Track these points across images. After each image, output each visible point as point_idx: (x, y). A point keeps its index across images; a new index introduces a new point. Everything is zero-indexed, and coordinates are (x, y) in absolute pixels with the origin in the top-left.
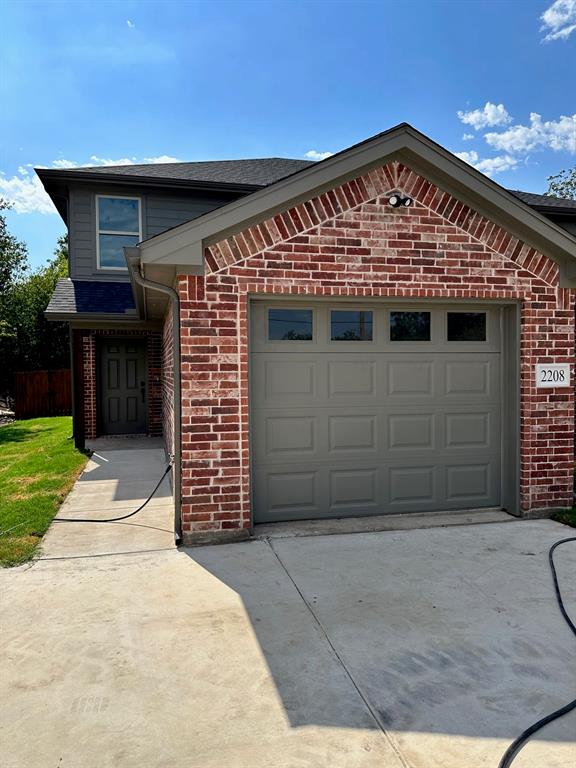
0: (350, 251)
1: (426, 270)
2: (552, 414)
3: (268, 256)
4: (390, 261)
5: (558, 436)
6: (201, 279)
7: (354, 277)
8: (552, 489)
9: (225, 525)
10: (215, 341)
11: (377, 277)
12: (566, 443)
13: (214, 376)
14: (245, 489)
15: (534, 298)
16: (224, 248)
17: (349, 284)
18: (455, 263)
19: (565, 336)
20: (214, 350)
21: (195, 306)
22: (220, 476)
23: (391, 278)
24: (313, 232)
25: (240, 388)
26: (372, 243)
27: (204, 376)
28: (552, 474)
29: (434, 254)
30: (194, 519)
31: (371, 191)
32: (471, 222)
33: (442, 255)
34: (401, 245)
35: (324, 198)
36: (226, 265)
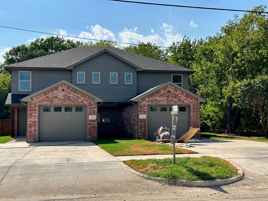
0: (56, 98)
1: (69, 101)
2: (92, 124)
3: (42, 99)
4: (62, 99)
5: (93, 128)
6: (31, 103)
7: (57, 102)
8: (92, 137)
9: (34, 140)
10: (33, 112)
11: (60, 102)
12: (95, 129)
13: (33, 117)
14: (37, 135)
15: (89, 105)
16: (35, 98)
17: (55, 103)
18: (74, 99)
19: (95, 111)
20: (33, 113)
21: (30, 107)
22: (33, 132)
23: (63, 102)
24: (49, 95)
25: (37, 119)
26: (60, 96)
27: (31, 117)
28: (92, 134)
29: (70, 98)
30: (29, 139)
31: (59, 89)
32: (77, 93)
33: (72, 98)
34: (64, 97)
35: (51, 90)
36: (35, 101)
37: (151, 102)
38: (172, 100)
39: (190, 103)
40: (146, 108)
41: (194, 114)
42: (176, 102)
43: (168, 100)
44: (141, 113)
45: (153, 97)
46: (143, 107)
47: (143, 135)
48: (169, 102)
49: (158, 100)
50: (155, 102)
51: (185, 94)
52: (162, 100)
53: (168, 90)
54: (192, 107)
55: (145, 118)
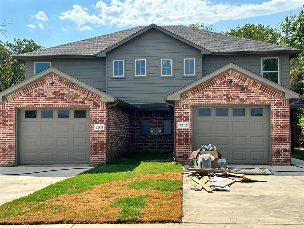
0: (41, 96)
2: (99, 138)
3: (20, 98)
4: (52, 98)
5: (101, 144)
6: (5, 105)
7: (43, 103)
8: (99, 158)
10: (7, 119)
11: (48, 102)
12: (104, 146)
13: (7, 127)
14: (14, 154)
15: (93, 106)
16: (10, 97)
17: (41, 104)
18: (70, 98)
19: (103, 116)
20: (7, 121)
21: (3, 111)
22: (8, 151)
23: (52, 102)
24: (32, 92)
25: (13, 130)
26: (47, 94)
27: (5, 127)
28: (99, 154)
29: (64, 96)
31: (47, 82)
32: (75, 87)
33: (66, 96)
34: (55, 94)
35: (34, 84)
36: (10, 101)
37: (198, 100)
38: (236, 97)
39: (270, 101)
40: (189, 111)
41: (278, 121)
42: (244, 99)
43: (229, 97)
44: (181, 119)
45: (202, 92)
46: (183, 108)
47: (184, 157)
48: (230, 100)
49: (210, 97)
50: (204, 99)
51: (261, 85)
52: (217, 97)
53: (228, 80)
54: (273, 108)
55: (187, 128)
